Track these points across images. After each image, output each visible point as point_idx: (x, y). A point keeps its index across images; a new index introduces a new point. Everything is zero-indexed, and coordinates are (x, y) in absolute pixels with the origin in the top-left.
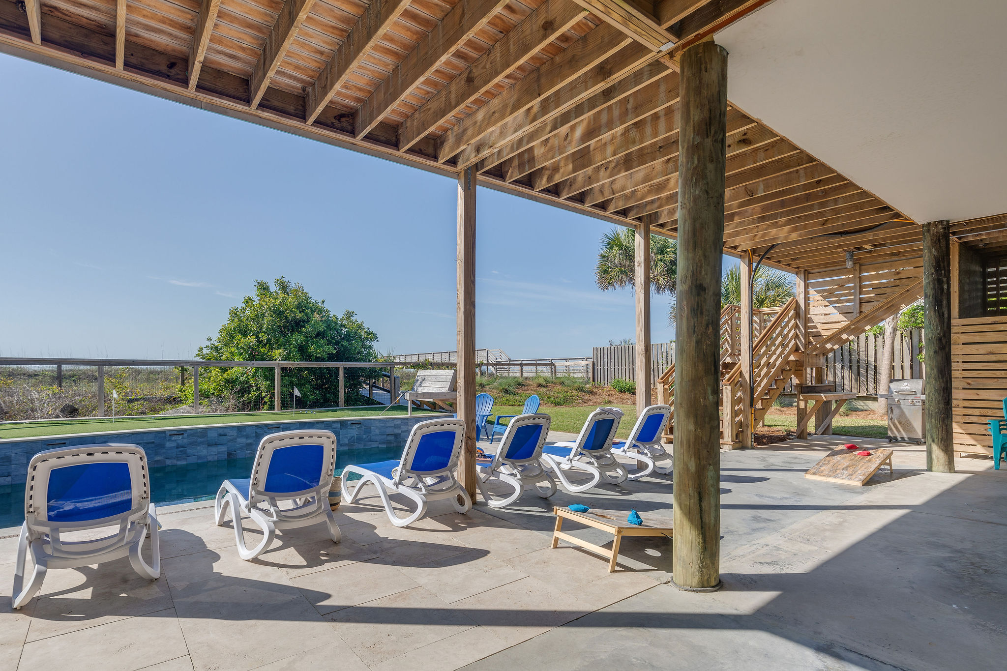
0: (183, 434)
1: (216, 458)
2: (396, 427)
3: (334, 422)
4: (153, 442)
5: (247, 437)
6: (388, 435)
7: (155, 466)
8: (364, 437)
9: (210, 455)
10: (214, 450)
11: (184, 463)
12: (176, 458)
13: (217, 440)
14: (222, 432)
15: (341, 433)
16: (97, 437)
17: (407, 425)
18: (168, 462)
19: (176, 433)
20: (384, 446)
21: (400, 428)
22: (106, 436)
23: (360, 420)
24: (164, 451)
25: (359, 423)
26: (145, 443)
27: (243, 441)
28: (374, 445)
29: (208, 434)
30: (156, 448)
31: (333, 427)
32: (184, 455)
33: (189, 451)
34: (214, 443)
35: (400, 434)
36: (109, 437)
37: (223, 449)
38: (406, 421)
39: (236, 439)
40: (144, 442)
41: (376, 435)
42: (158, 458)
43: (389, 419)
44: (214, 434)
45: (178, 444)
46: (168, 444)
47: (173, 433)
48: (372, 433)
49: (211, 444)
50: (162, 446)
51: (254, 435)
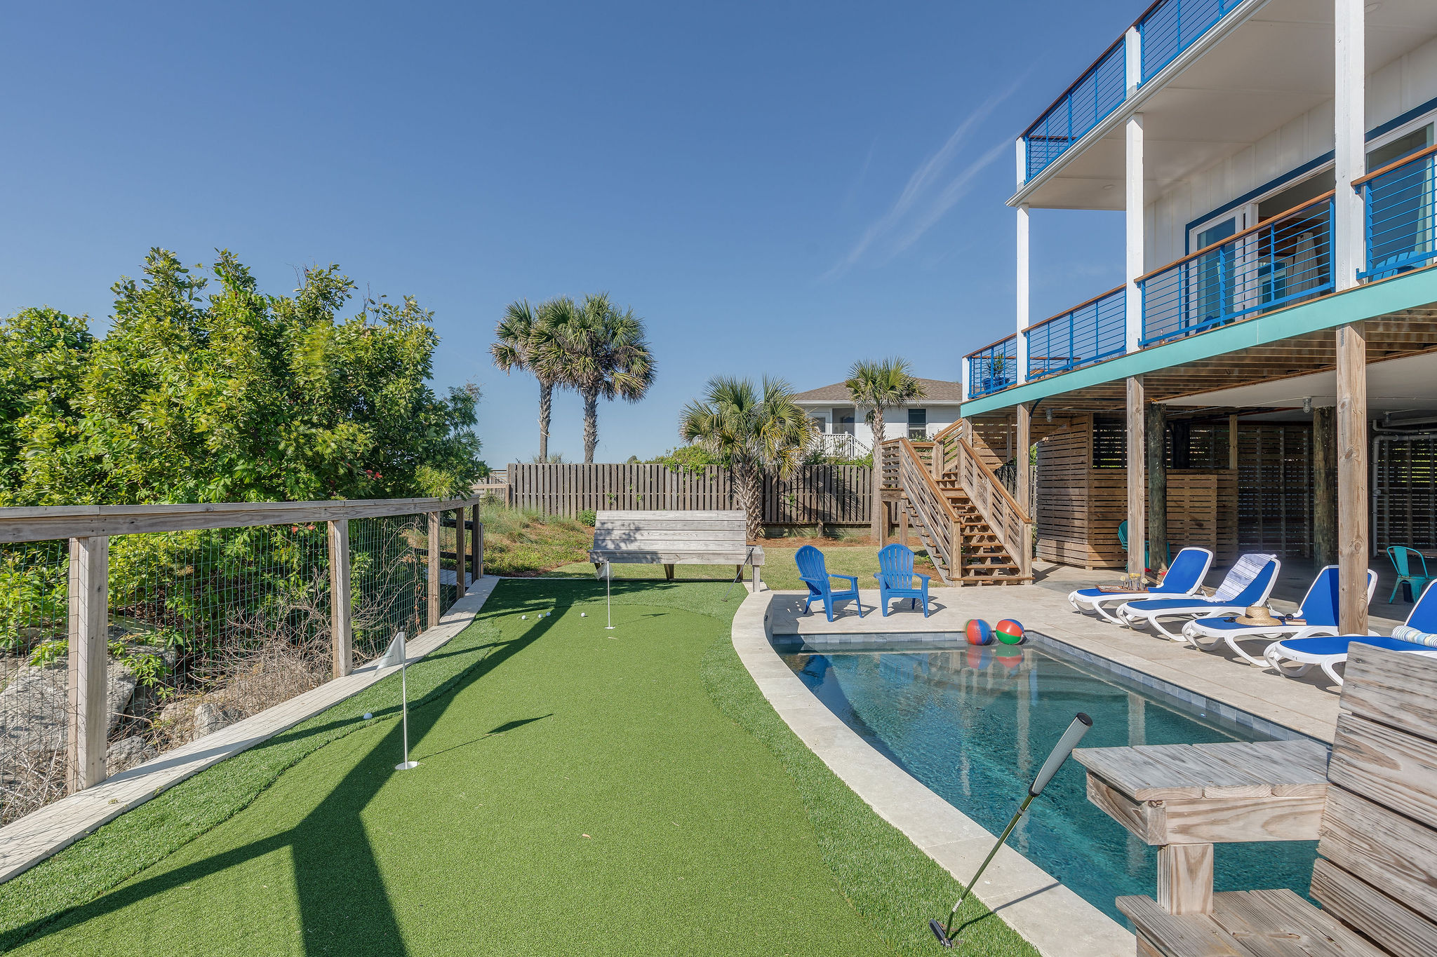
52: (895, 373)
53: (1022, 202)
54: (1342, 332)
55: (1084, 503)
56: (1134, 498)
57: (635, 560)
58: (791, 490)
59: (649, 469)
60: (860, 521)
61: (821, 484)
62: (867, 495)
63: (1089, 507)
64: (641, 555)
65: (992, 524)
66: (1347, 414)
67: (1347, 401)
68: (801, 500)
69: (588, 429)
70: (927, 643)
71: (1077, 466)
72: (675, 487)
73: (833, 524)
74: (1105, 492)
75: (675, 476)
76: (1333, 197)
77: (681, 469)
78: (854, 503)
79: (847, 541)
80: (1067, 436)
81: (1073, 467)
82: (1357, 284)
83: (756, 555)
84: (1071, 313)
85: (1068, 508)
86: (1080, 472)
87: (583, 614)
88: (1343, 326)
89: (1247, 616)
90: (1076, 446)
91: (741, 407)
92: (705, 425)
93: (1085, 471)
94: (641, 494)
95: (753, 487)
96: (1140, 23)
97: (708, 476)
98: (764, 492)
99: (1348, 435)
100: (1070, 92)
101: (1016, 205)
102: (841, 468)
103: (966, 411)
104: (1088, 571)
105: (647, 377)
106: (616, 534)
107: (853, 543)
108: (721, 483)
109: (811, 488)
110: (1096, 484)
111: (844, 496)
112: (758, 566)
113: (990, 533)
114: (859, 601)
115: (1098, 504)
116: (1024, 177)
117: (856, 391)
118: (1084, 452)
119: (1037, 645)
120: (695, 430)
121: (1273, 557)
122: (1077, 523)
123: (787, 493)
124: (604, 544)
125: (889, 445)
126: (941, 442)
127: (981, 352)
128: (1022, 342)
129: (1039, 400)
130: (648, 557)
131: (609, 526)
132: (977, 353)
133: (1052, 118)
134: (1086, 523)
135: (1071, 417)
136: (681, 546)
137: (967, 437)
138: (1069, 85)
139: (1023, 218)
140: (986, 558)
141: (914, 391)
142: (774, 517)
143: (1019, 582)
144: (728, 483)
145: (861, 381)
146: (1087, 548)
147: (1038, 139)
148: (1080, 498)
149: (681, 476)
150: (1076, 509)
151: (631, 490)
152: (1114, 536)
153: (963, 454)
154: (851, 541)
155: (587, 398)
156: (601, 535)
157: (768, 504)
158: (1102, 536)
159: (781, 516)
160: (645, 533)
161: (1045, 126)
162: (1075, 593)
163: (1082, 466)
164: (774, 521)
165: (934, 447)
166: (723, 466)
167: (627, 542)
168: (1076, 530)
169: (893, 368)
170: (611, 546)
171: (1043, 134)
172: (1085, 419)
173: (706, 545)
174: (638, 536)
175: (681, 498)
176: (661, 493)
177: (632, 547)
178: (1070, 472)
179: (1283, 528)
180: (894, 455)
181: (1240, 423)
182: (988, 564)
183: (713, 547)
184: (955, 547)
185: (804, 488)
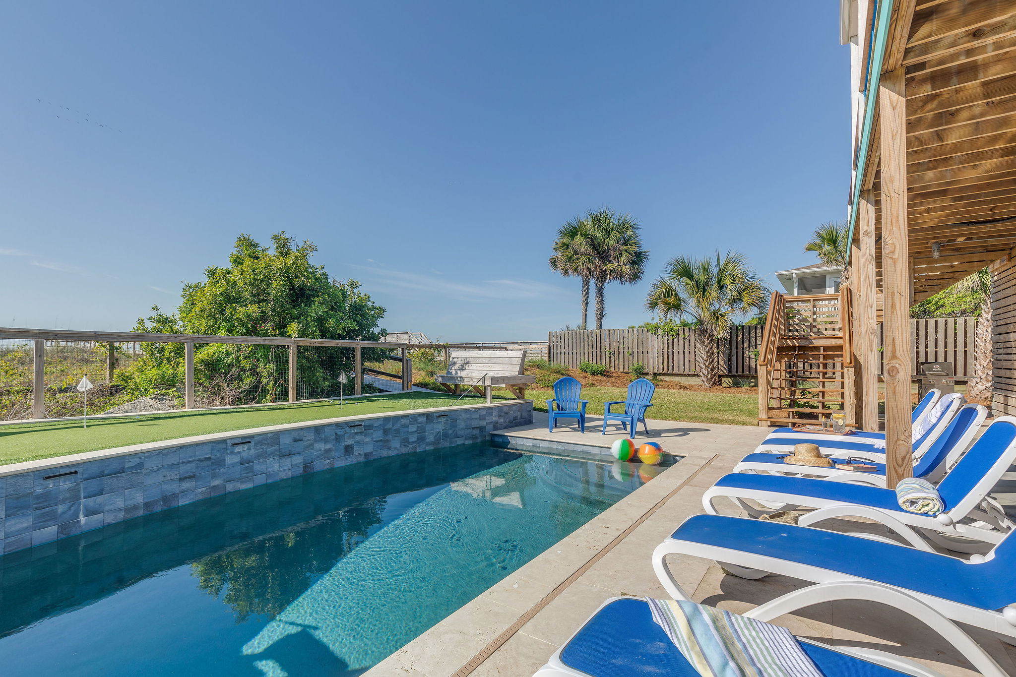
0: (249, 442)
1: (289, 474)
2: (482, 418)
3: (420, 415)
4: (210, 458)
5: (326, 441)
6: (474, 428)
7: (212, 494)
8: (450, 432)
9: (282, 471)
10: (288, 462)
11: (249, 485)
12: (240, 480)
13: (290, 448)
14: (297, 436)
15: (426, 429)
16: (127, 457)
17: (492, 415)
18: (230, 487)
19: (240, 441)
20: (469, 442)
21: (485, 419)
22: (143, 455)
23: (446, 411)
24: (224, 470)
25: (444, 415)
26: (198, 460)
27: (321, 446)
28: (460, 442)
29: (281, 440)
30: (213, 467)
31: (418, 421)
32: (250, 474)
33: (257, 467)
34: (287, 453)
35: (485, 427)
36: (146, 454)
37: (298, 460)
38: (491, 411)
39: (313, 445)
40: (198, 458)
41: (462, 429)
42: (216, 482)
43: (475, 408)
44: (286, 440)
45: (242, 458)
46: (230, 460)
47: (236, 441)
48: (458, 427)
49: (284, 454)
50: (221, 463)
51: (334, 437)
59: (636, 332)
69: (597, 306)
72: (655, 345)
75: (655, 337)
77: (660, 332)
94: (631, 350)
95: (709, 343)
98: (730, 348)
106: (458, 366)
108: (693, 341)
124: (451, 371)
131: (456, 360)
142: (740, 369)
149: (660, 337)
151: (624, 348)
155: (596, 284)
157: (734, 359)
159: (746, 368)
160: (470, 365)
164: (740, 373)
166: (693, 327)
167: (461, 370)
170: (454, 373)
173: (497, 373)
174: (466, 367)
175: (660, 353)
176: (645, 350)
177: (463, 374)
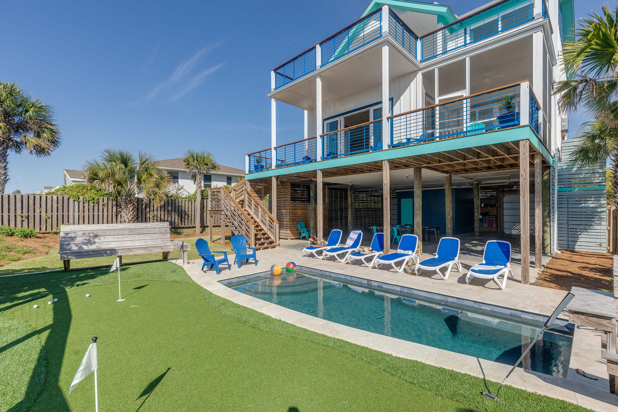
52: (208, 158)
53: (274, 96)
54: (384, 162)
55: (288, 215)
56: (320, 213)
57: (98, 255)
58: (153, 211)
59: (56, 199)
60: (189, 225)
61: (170, 208)
62: (193, 213)
63: (290, 217)
64: (102, 252)
65: (261, 224)
66: (386, 187)
67: (386, 183)
68: (159, 216)
70: (262, 277)
71: (285, 201)
72: (76, 210)
73: (176, 227)
74: (294, 211)
75: (76, 203)
76: (382, 120)
77: (81, 199)
78: (186, 217)
79: (185, 235)
80: (281, 190)
81: (283, 201)
82: (387, 148)
83: (185, 245)
84: (295, 143)
85: (282, 217)
86: (286, 203)
87: (87, 295)
88: (385, 160)
89: (363, 251)
90: (284, 194)
91: (126, 166)
92: (101, 174)
93: (288, 203)
94: (49, 214)
95: (133, 209)
96: (321, 44)
97: (101, 203)
98: (138, 212)
99: (386, 193)
100: (294, 59)
101: (271, 97)
102: (180, 200)
103: (248, 177)
104: (289, 240)
105: (54, 142)
106: (79, 240)
107: (189, 236)
108: (110, 207)
109: (164, 210)
110: (291, 208)
111: (182, 214)
112: (186, 251)
113: (260, 228)
114: (228, 263)
115: (292, 215)
116: (274, 87)
117: (188, 164)
118: (287, 196)
119: (299, 271)
120: (95, 177)
121: (360, 231)
122: (285, 223)
123: (151, 213)
124: (69, 247)
125: (215, 190)
126: (235, 190)
127: (254, 153)
128: (274, 152)
129: (279, 176)
130: (108, 252)
131: (73, 235)
132: (253, 154)
133: (286, 67)
134: (288, 223)
135: (283, 183)
136: (128, 244)
137: (248, 188)
138: (294, 57)
139: (273, 103)
140: (261, 238)
141: (215, 167)
143: (274, 247)
144: (115, 208)
145: (191, 160)
146: (289, 232)
147: (279, 74)
148: (286, 213)
149: (81, 204)
150: (284, 217)
151: (40, 212)
152: (296, 227)
153: (247, 195)
154: (188, 235)
156: (66, 241)
158: (293, 227)
160: (102, 238)
161: (283, 69)
162: (305, 249)
163: (287, 201)
165: (232, 192)
166: (111, 198)
167: (88, 245)
168: (284, 225)
169: (206, 155)
170: (75, 248)
171: (281, 73)
172: (288, 184)
173: (145, 242)
174: (96, 240)
175: (81, 216)
176: (65, 213)
177: (93, 247)
178: (282, 203)
179: (334, 222)
180: (217, 195)
181: (328, 188)
182: (262, 241)
183: (150, 243)
184: (252, 235)
185: (161, 210)
